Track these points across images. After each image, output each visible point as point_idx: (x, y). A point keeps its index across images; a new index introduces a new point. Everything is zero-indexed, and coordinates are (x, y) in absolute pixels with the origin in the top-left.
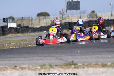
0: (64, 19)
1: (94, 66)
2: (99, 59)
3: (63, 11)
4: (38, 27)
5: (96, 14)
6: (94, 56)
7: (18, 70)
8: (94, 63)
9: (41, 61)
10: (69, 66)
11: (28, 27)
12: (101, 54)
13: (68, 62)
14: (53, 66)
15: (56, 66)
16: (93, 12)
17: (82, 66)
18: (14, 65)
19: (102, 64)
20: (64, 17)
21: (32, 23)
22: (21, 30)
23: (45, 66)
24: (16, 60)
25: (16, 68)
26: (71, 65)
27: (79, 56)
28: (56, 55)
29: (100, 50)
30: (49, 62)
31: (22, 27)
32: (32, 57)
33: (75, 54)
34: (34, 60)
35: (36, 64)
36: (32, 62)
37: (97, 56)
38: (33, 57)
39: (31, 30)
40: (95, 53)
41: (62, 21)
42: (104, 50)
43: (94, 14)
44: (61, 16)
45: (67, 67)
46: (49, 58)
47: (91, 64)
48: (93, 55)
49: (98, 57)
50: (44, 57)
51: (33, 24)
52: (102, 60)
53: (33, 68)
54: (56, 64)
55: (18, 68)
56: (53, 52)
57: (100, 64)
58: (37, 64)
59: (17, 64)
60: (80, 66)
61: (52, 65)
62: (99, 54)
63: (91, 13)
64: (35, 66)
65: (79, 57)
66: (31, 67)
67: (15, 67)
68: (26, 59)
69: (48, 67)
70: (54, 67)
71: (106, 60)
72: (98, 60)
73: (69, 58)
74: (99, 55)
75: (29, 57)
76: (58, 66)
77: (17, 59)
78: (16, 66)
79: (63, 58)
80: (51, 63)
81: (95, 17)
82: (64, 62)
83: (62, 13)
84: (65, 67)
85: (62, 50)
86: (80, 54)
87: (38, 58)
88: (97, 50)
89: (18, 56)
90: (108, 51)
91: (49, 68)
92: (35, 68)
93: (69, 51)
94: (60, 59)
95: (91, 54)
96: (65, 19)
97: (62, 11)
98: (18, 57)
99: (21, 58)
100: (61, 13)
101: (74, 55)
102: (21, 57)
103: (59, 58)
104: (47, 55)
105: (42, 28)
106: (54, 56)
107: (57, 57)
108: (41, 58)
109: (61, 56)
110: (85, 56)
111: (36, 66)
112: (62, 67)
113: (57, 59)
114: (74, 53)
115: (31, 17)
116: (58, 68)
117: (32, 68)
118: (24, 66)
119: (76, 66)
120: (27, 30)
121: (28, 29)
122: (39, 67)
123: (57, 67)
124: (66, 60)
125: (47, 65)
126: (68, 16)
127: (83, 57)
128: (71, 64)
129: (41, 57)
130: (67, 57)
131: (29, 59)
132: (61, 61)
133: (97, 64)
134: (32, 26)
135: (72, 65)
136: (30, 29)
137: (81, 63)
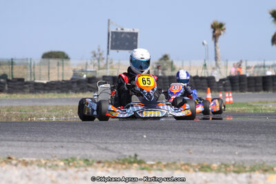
0: (101, 69)
1: (183, 168)
2: (190, 153)
3: (99, 50)
4: (45, 82)
5: (172, 63)
6: (181, 147)
7: (16, 165)
8: (183, 163)
9: (64, 152)
10: (127, 164)
11: (22, 80)
12: (193, 144)
13: (125, 156)
14: (93, 161)
15: (99, 162)
16: (165, 57)
17: (155, 167)
18: (6, 156)
19: (199, 165)
20: (102, 64)
21: (31, 73)
22: (8, 87)
23: (76, 162)
24: (9, 146)
25: (10, 162)
26: (131, 163)
27: (147, 145)
28: (96, 141)
29: (191, 136)
30: (83, 153)
31: (8, 81)
32: (42, 141)
33: (136, 141)
34: (48, 148)
35: (52, 157)
36: (43, 152)
37: (187, 147)
38: (46, 141)
39: (30, 86)
40: (181, 141)
41: (98, 71)
42: (200, 136)
43: (168, 63)
44: (96, 61)
45: (124, 167)
46: (80, 145)
47: (175, 163)
48: (178, 145)
49: (188, 150)
50: (68, 142)
51: (34, 75)
52: (198, 157)
53: (49, 164)
54: (98, 159)
55: (14, 162)
56: (87, 135)
57: (194, 164)
58: (55, 157)
59: (12, 153)
60: (152, 166)
61: (90, 160)
62: (190, 144)
63: (161, 59)
64: (52, 159)
65: (147, 147)
66: (43, 162)
67: (10, 160)
68: (30, 144)
69: (82, 163)
70: (95, 164)
71: (208, 157)
72: (189, 156)
73: (125, 147)
74: (191, 146)
75: (36, 141)
76: (104, 163)
77: (10, 143)
78: (9, 158)
79: (111, 147)
80: (86, 155)
81: (169, 69)
82: (115, 155)
83: (98, 56)
84: (120, 166)
85: (108, 132)
86: (148, 142)
87: (57, 144)
88: (185, 135)
89: (11, 138)
90: (210, 139)
91: (85, 167)
92: (52, 165)
93: (124, 134)
94: (106, 149)
95: (171, 143)
96: (105, 67)
97: (97, 52)
98: (12, 140)
99: (20, 143)
100: (95, 56)
101: (135, 143)
102: (19, 141)
103: (101, 146)
104: (75, 139)
105: (53, 84)
106: (92, 141)
107: (98, 145)
108: (62, 144)
109: (106, 143)
110: (159, 146)
111: (55, 161)
112: (113, 165)
113: (99, 148)
114: (135, 139)
115: (31, 59)
116: (103, 167)
117: (46, 163)
118: (27, 159)
119: (143, 166)
120: (20, 87)
121: (22, 85)
122: (62, 164)
123: (101, 165)
124: (120, 153)
125: (80, 160)
126: (111, 63)
127: (155, 147)
128: (132, 160)
129: (63, 142)
130: (120, 145)
131: (35, 144)
132: (109, 153)
133: (188, 164)
134: (33, 79)
135: (134, 162)
136: (27, 86)
137: (154, 161)
